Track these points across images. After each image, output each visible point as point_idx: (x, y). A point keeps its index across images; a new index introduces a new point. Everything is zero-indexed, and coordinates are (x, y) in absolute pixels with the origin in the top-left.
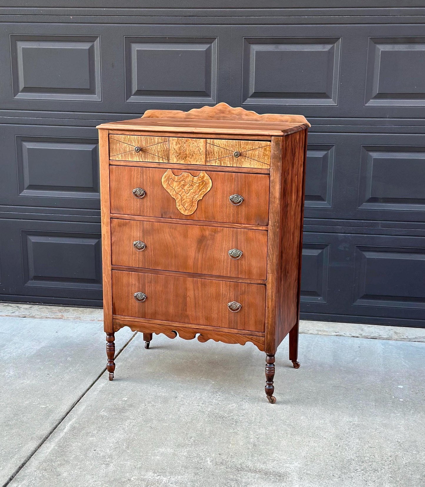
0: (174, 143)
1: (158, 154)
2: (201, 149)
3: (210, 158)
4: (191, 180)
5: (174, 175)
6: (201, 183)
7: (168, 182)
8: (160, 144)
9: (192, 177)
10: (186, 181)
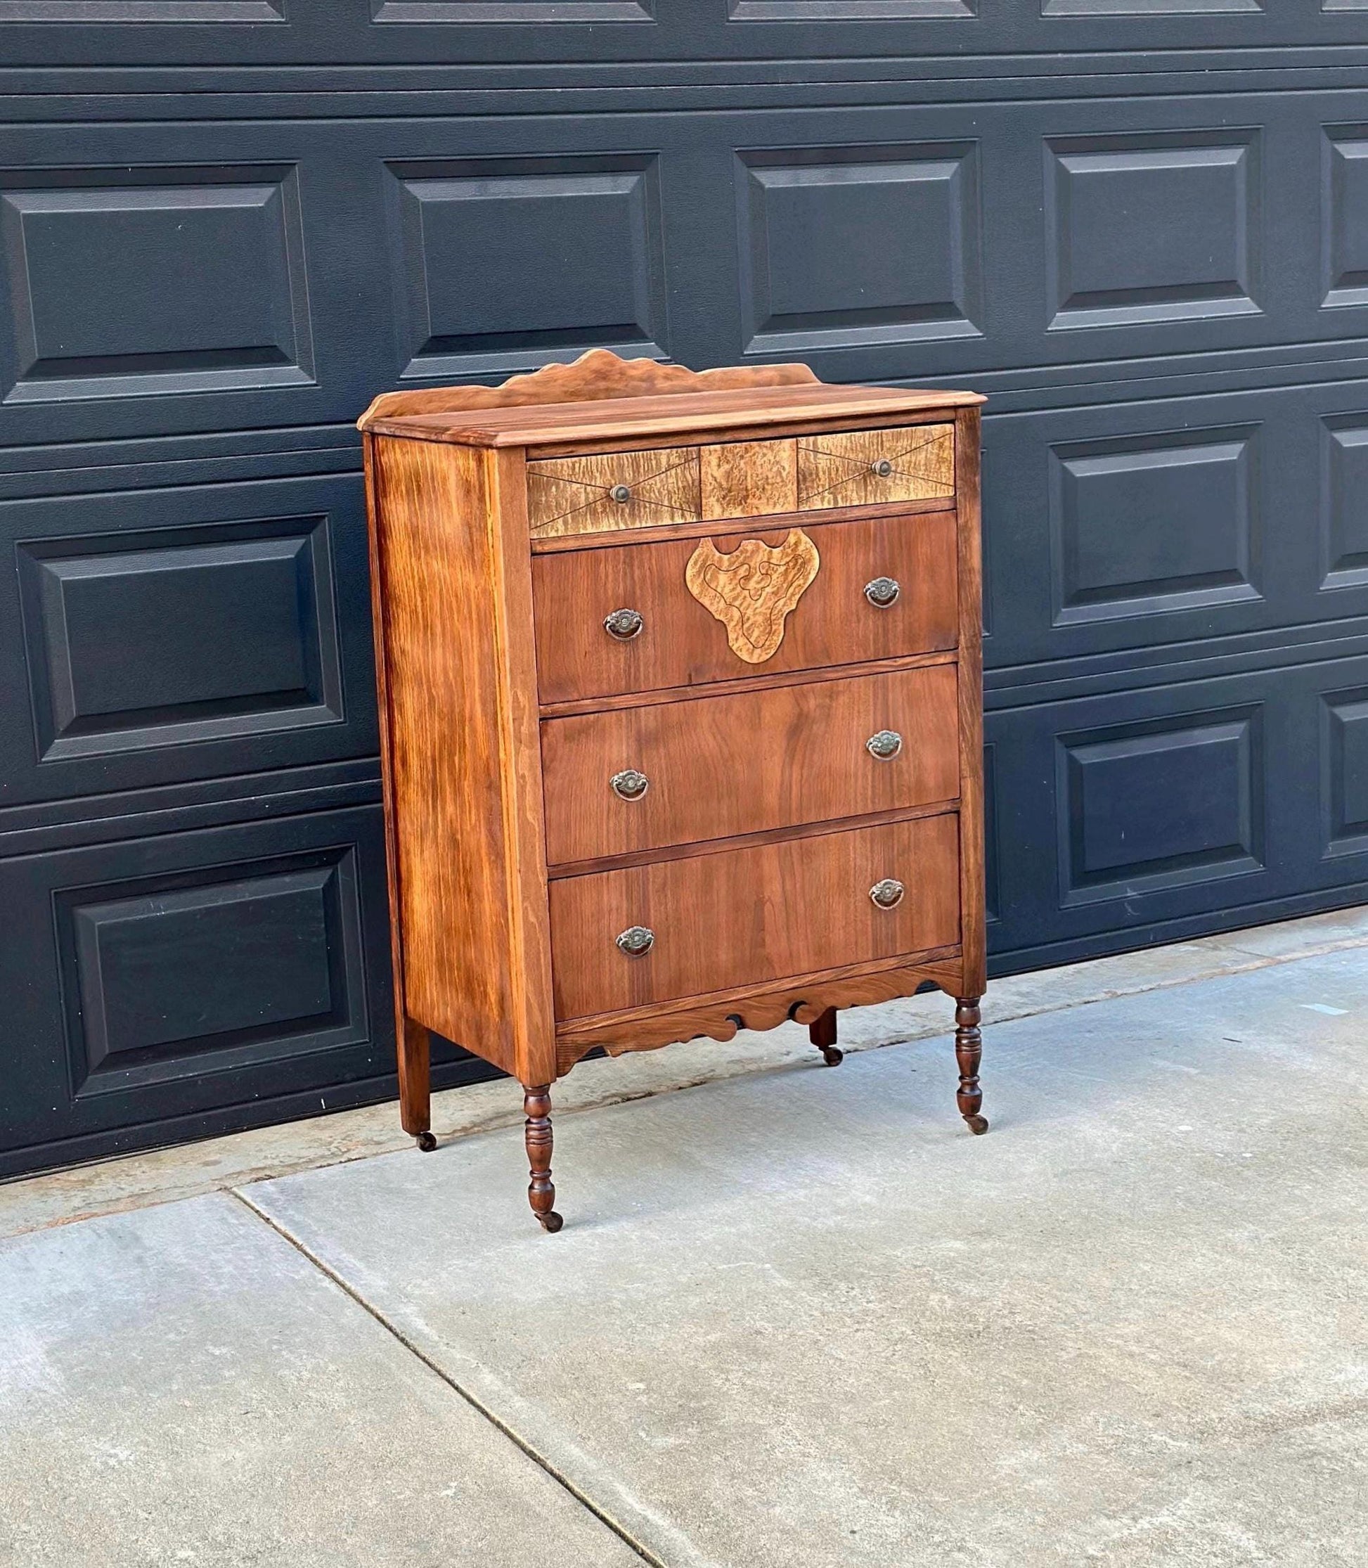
0: (714, 462)
1: (670, 500)
2: (784, 469)
3: (806, 489)
4: (765, 559)
5: (718, 554)
6: (791, 564)
7: (702, 575)
8: (673, 471)
9: (769, 549)
10: (752, 564)
